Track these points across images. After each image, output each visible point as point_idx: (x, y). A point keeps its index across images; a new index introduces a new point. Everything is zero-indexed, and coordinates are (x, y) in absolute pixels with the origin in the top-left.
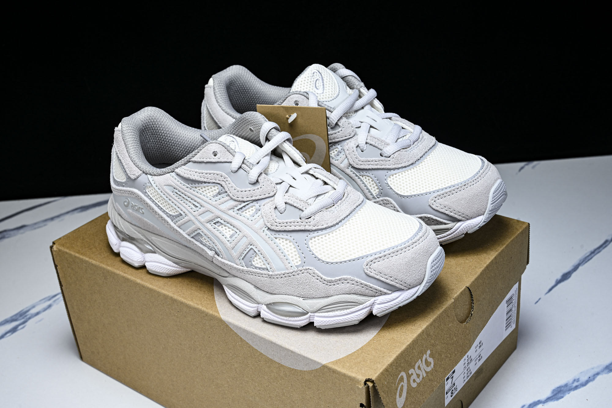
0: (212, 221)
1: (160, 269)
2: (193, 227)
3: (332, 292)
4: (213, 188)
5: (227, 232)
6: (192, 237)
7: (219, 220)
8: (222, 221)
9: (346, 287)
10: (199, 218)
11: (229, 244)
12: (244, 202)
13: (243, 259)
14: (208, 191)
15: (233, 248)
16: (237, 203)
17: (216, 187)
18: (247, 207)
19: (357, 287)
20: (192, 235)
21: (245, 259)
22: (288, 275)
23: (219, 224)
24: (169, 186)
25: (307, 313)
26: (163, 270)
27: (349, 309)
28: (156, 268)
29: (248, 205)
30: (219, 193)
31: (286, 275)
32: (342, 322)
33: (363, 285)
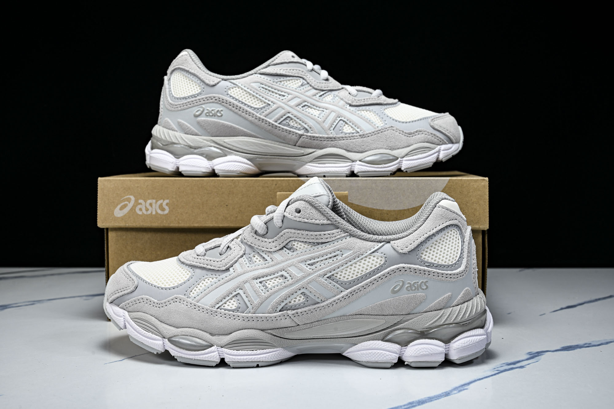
0: (299, 105)
1: (235, 167)
2: (282, 112)
3: (412, 142)
4: (296, 81)
5: (315, 112)
6: (279, 124)
7: (306, 103)
8: (309, 104)
9: (421, 136)
10: (289, 103)
11: (320, 120)
12: (323, 91)
13: (333, 129)
14: (292, 84)
15: (324, 122)
16: (317, 91)
17: (299, 81)
18: (325, 95)
19: (429, 137)
20: (279, 121)
21: (335, 129)
22: (377, 132)
23: (306, 107)
24: (255, 83)
25: (397, 158)
26: (237, 167)
27: (426, 153)
28: (230, 167)
29: (325, 93)
30: (302, 85)
31: (376, 133)
32: (423, 163)
33: (432, 135)
